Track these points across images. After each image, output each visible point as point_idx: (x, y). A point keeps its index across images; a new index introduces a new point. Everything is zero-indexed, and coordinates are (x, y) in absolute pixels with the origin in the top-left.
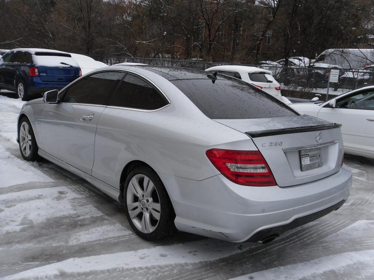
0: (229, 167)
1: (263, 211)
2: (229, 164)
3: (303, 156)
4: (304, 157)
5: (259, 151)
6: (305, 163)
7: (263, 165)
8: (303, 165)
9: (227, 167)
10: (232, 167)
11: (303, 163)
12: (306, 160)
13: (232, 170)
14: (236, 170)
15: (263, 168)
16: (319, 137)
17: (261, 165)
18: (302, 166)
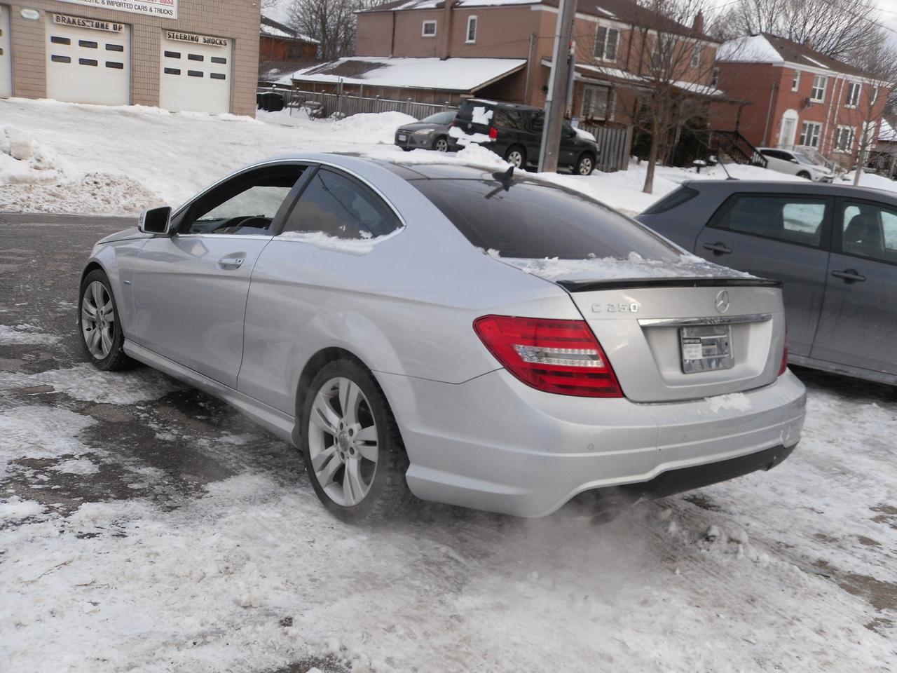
0: (520, 354)
1: (591, 447)
2: (522, 346)
3: (687, 341)
4: (689, 343)
5: (585, 320)
6: (691, 356)
7: (594, 352)
8: (685, 360)
9: (516, 353)
10: (527, 353)
11: (687, 356)
12: (693, 349)
13: (526, 360)
14: (536, 360)
15: (593, 358)
16: (722, 302)
17: (589, 352)
18: (684, 362)
